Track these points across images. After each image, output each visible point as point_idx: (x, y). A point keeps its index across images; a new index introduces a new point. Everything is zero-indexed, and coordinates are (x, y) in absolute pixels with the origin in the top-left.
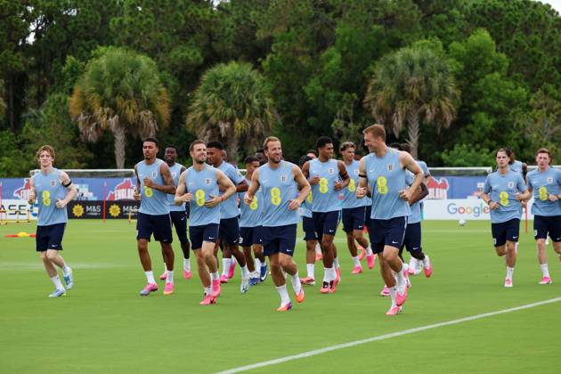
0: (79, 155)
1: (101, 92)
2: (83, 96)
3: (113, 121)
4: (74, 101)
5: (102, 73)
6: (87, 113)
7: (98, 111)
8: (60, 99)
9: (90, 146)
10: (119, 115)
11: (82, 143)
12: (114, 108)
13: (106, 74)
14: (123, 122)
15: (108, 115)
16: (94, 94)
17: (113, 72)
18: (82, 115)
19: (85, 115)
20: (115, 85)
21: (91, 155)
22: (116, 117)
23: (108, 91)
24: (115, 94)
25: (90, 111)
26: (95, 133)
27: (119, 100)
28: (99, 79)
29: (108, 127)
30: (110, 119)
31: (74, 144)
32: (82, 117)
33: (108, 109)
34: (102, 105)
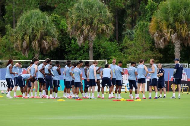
0: (154, 55)
1: (167, 20)
2: (157, 22)
3: (174, 36)
4: (152, 24)
5: (168, 9)
6: (159, 32)
7: (165, 31)
8: (144, 24)
9: (160, 50)
10: (177, 33)
11: (156, 49)
12: (174, 29)
13: (170, 9)
14: (179, 37)
15: (171, 33)
16: (163, 21)
17: (174, 9)
18: (156, 33)
19: (157, 33)
20: (175, 16)
21: (161, 55)
22: (176, 34)
23: (171, 20)
24: (175, 21)
25: (161, 31)
26: (163, 43)
27: (177, 24)
28: (166, 13)
29: (171, 40)
30: (172, 35)
31: (152, 49)
32: (156, 34)
33: (171, 29)
34: (168, 28)
